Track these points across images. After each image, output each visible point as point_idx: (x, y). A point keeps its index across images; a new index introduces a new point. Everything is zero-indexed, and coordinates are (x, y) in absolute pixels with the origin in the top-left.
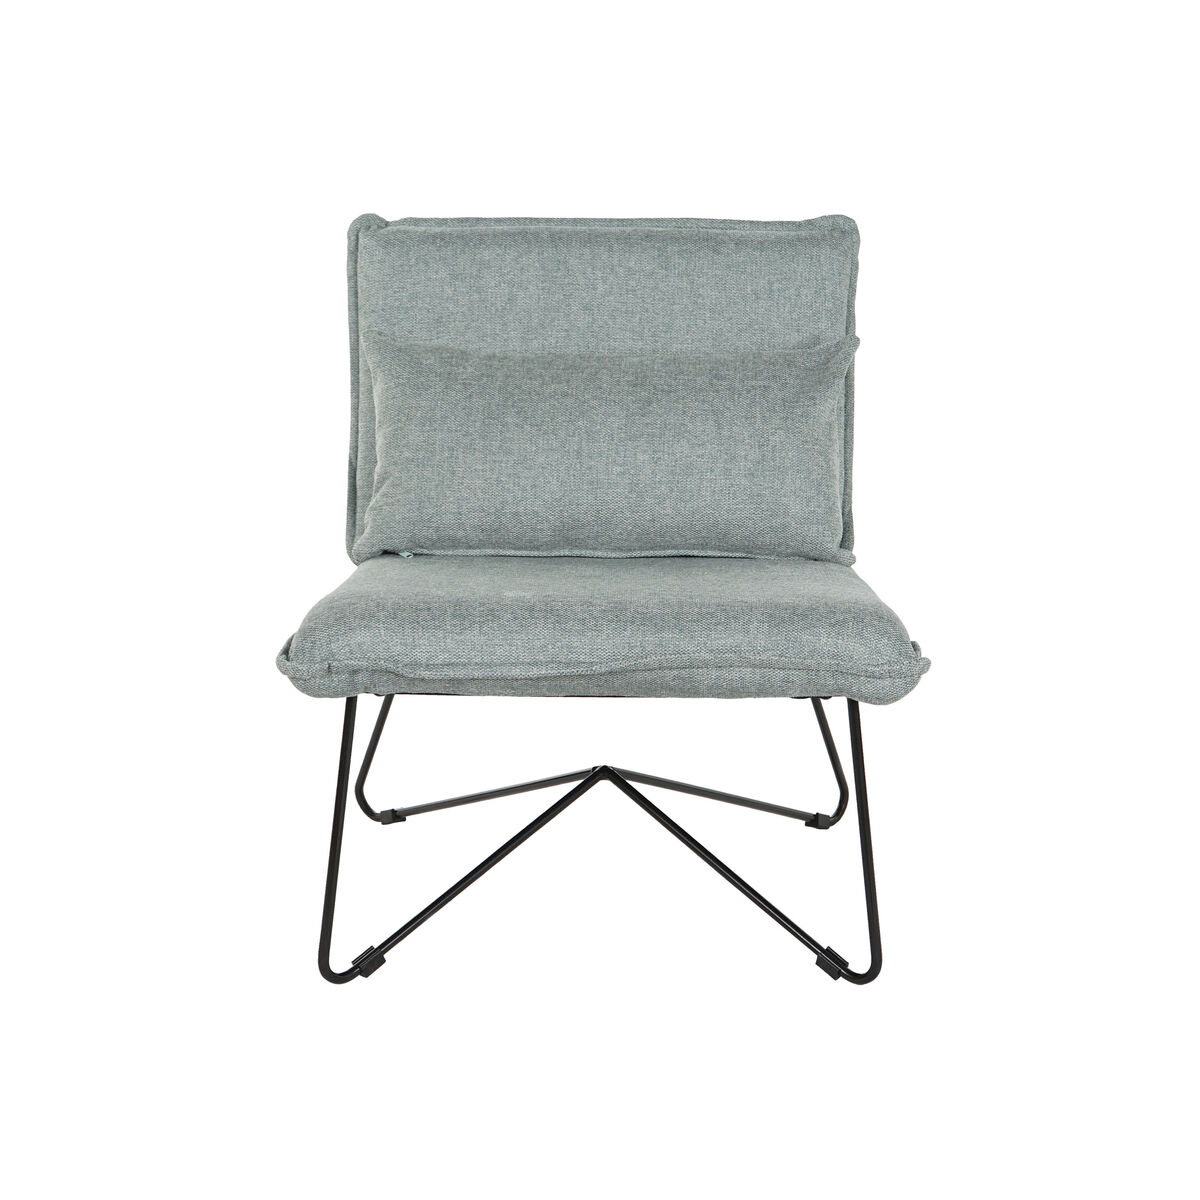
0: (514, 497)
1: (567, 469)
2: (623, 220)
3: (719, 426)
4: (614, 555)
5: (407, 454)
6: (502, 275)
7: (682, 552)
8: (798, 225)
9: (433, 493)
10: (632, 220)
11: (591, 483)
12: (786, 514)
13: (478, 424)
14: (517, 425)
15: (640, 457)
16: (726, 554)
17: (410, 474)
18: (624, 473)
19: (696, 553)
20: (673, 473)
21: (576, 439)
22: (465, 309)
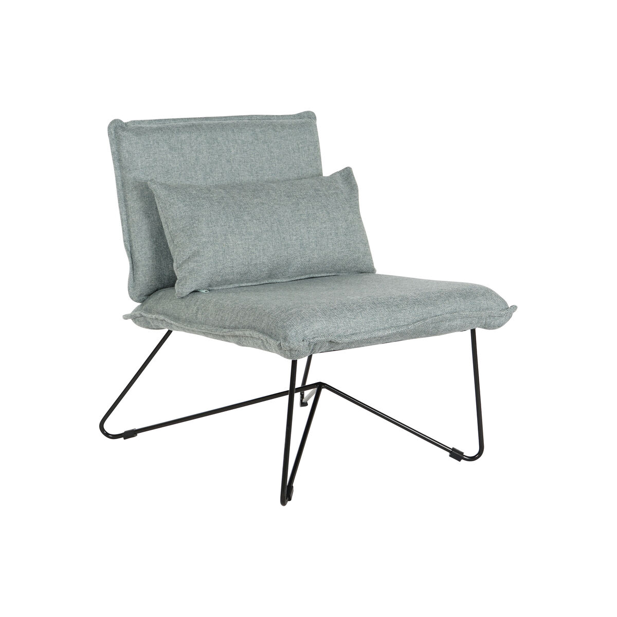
0: (256, 256)
1: (275, 239)
3: (328, 213)
4: (285, 281)
5: (204, 240)
7: (311, 276)
8: (294, 117)
9: (221, 258)
10: (230, 117)
11: (285, 245)
12: (359, 252)
13: (233, 221)
14: (250, 220)
15: (302, 230)
16: (328, 274)
17: (209, 249)
18: (297, 239)
19: (317, 275)
20: (317, 237)
21: (275, 224)
22: (178, 165)
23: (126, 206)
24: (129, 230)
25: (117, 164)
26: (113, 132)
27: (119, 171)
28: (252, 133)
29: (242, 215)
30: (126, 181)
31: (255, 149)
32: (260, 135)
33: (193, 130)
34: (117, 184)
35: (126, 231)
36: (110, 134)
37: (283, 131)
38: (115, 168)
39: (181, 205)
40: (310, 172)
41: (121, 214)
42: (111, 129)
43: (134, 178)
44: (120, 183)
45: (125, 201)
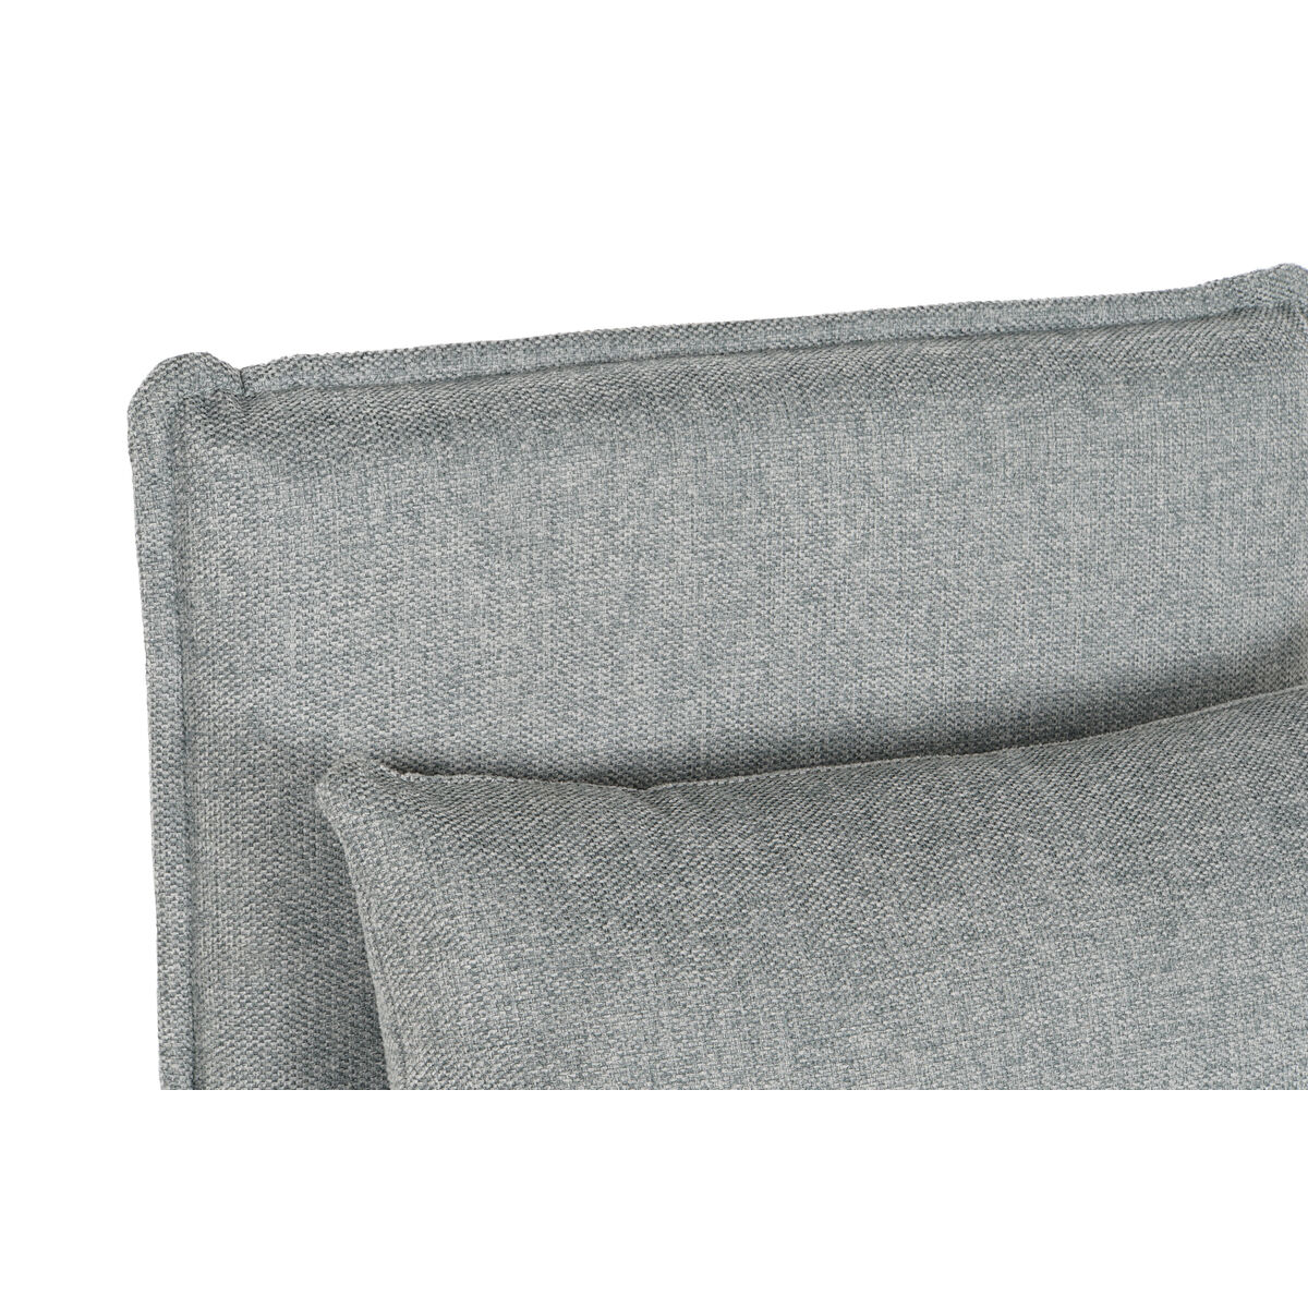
6: (611, 531)
14: (884, 1055)
23: (192, 858)
24: (195, 993)
25: (169, 621)
26: (158, 438)
27: (172, 664)
28: (962, 427)
29: (841, 1022)
30: (205, 727)
31: (964, 522)
32: (1005, 440)
33: (633, 427)
34: (156, 736)
35: (181, 998)
36: (139, 446)
37: (1132, 408)
38: (153, 645)
39: (491, 959)
40: (1249, 622)
41: (161, 902)
42: (150, 421)
43: (252, 717)
44: (172, 728)
45: (191, 829)
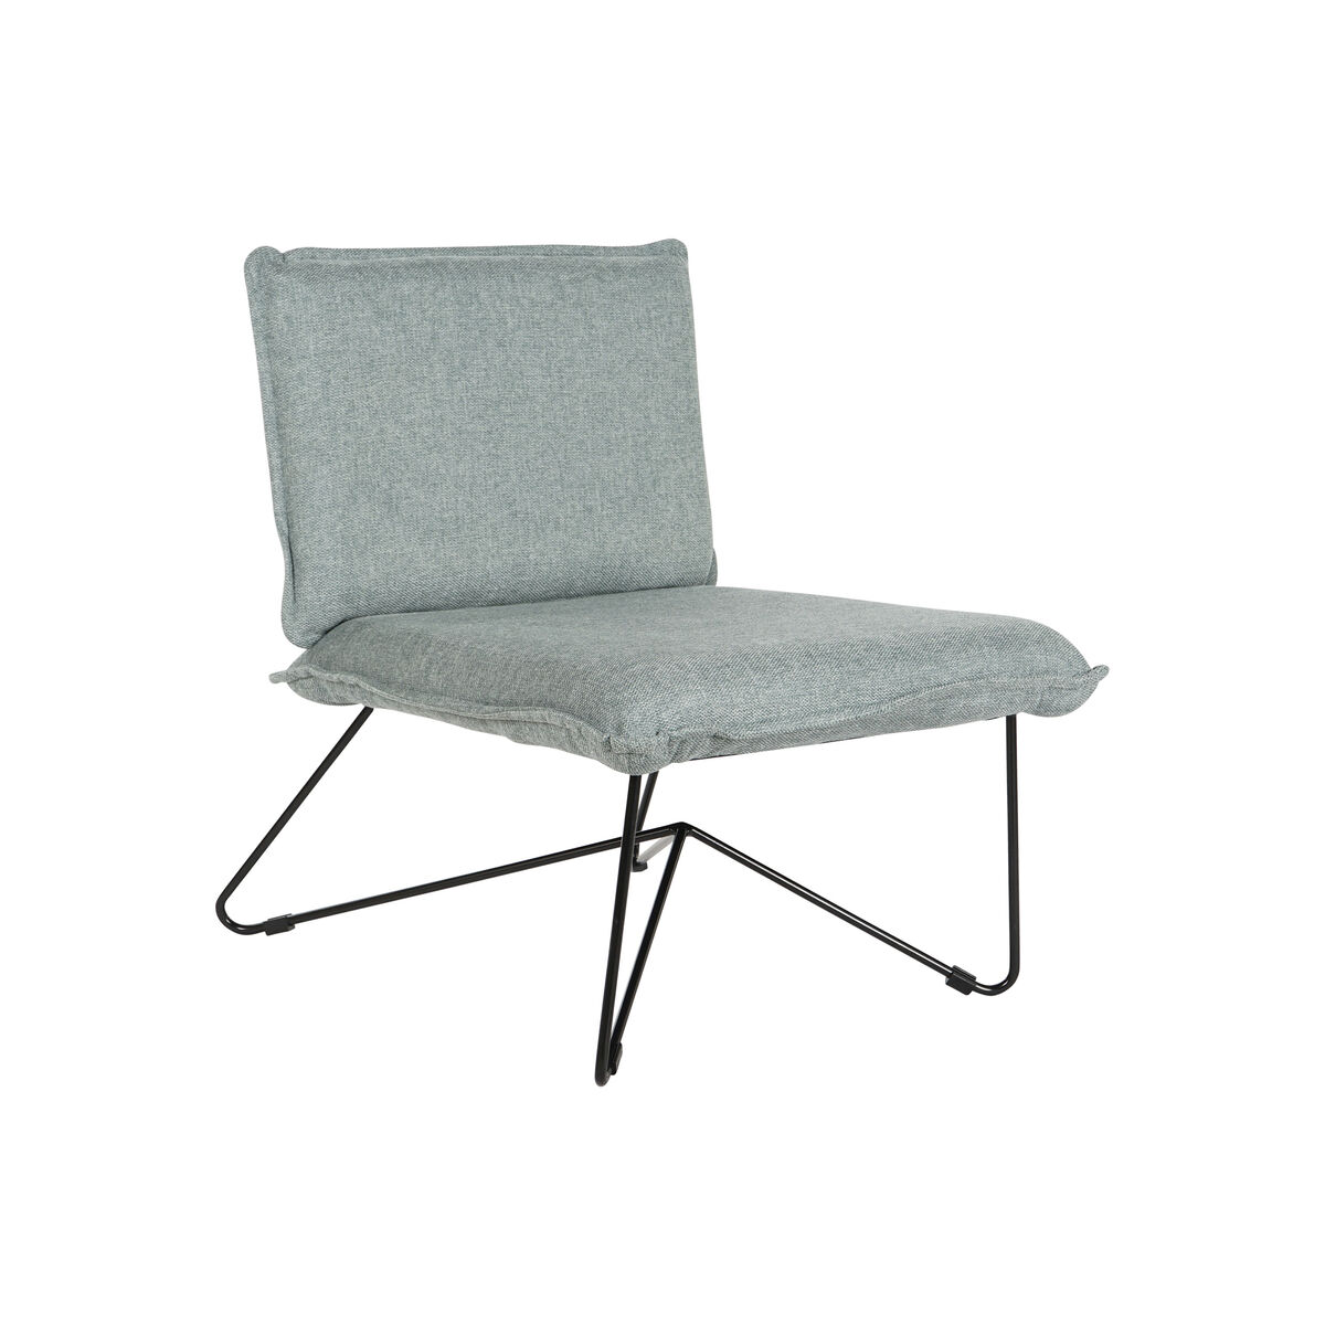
2: (497, 248)
6: (423, 311)
8: (640, 251)
22: (393, 350)
23: (281, 438)
24: (286, 491)
26: (256, 275)
28: (552, 283)
30: (282, 384)
31: (556, 320)
32: (569, 290)
33: (428, 273)
36: (248, 278)
37: (617, 280)
42: (252, 269)
45: (279, 426)
